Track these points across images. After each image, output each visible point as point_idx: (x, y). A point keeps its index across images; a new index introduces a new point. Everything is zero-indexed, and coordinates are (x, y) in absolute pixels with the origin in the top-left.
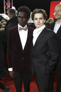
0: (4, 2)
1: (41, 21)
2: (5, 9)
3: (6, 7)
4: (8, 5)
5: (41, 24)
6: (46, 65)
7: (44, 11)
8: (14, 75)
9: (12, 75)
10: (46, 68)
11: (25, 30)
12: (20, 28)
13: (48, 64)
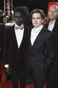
0: (5, 2)
1: (39, 21)
2: (5, 9)
3: (6, 7)
4: (8, 5)
5: (38, 24)
6: (44, 63)
7: (42, 11)
8: (10, 71)
9: (8, 71)
10: (44, 66)
11: (22, 29)
12: (16, 27)
13: (46, 62)
